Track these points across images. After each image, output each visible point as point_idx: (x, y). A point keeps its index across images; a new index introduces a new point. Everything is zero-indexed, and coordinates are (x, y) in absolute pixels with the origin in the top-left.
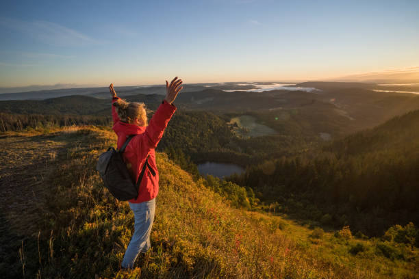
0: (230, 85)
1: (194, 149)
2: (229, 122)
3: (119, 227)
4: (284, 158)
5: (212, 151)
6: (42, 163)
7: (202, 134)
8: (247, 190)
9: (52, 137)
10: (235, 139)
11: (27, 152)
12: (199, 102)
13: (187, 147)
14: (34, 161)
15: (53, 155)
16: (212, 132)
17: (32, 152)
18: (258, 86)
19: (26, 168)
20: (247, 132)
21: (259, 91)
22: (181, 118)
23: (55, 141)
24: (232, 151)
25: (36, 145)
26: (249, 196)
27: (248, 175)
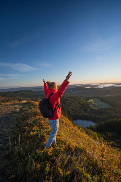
0: (88, 85)
1: (72, 113)
2: (88, 101)
3: (44, 134)
4: (115, 119)
5: (81, 114)
6: (14, 112)
7: (76, 107)
8: (98, 134)
9: (17, 104)
10: (91, 109)
11: (9, 109)
12: (75, 93)
13: (69, 112)
14: (11, 112)
15: (18, 110)
16: (80, 106)
17: (10, 109)
18: (101, 85)
19: (9, 114)
20: (96, 106)
21: (102, 87)
22: (67, 99)
23: (18, 105)
24: (90, 115)
25: (12, 107)
26: (99, 137)
27: (98, 126)
